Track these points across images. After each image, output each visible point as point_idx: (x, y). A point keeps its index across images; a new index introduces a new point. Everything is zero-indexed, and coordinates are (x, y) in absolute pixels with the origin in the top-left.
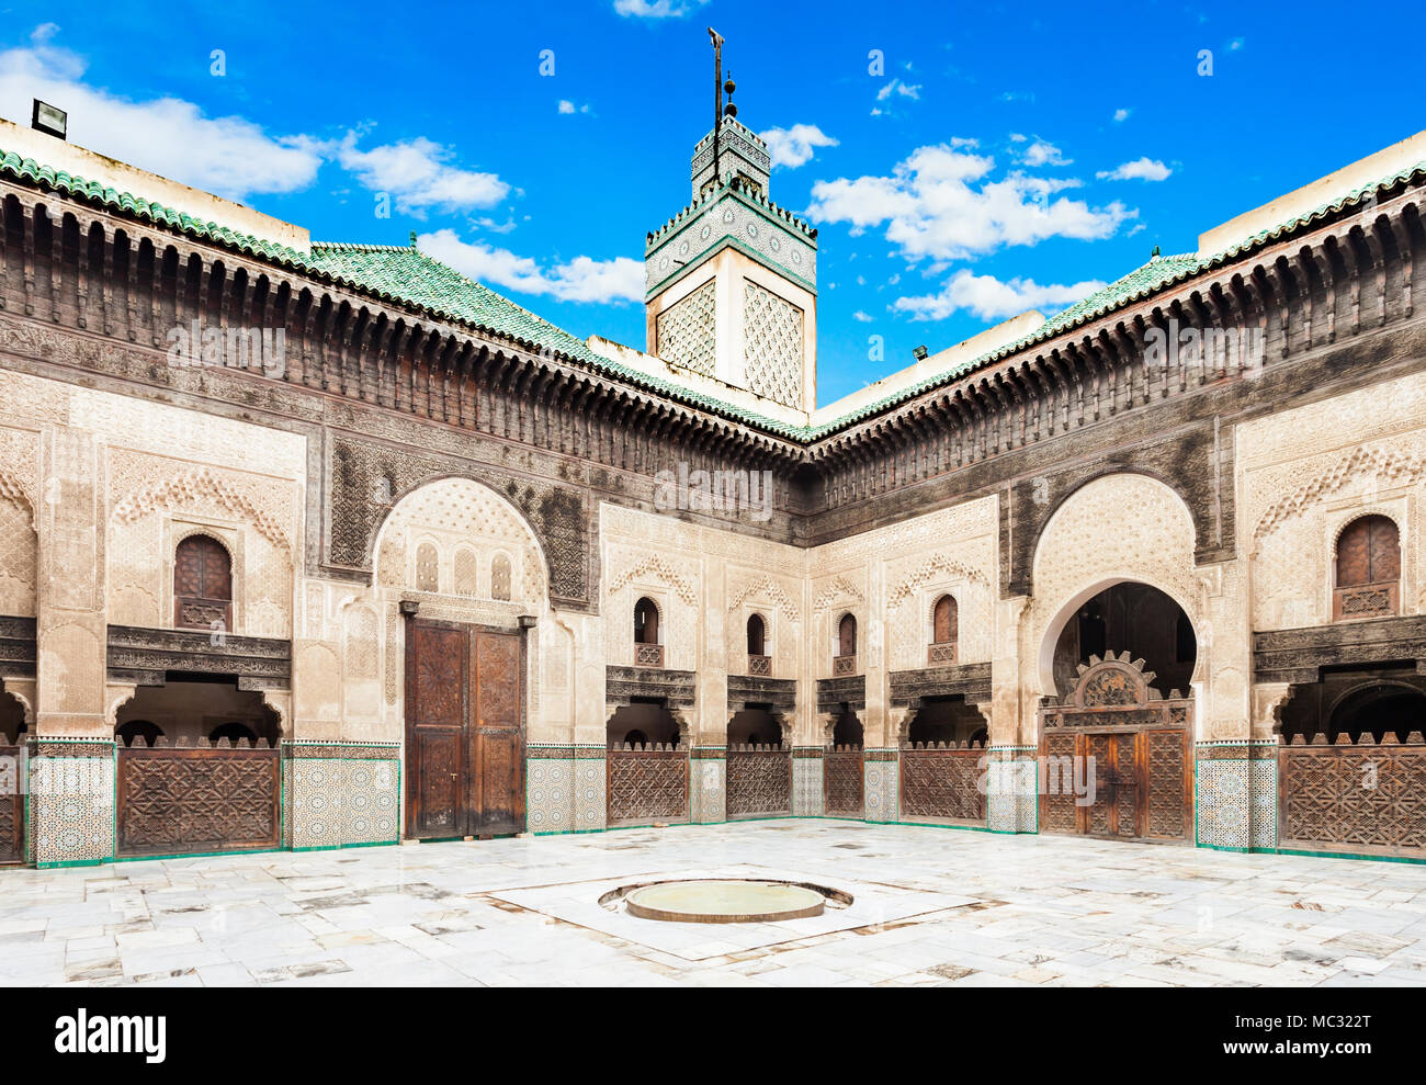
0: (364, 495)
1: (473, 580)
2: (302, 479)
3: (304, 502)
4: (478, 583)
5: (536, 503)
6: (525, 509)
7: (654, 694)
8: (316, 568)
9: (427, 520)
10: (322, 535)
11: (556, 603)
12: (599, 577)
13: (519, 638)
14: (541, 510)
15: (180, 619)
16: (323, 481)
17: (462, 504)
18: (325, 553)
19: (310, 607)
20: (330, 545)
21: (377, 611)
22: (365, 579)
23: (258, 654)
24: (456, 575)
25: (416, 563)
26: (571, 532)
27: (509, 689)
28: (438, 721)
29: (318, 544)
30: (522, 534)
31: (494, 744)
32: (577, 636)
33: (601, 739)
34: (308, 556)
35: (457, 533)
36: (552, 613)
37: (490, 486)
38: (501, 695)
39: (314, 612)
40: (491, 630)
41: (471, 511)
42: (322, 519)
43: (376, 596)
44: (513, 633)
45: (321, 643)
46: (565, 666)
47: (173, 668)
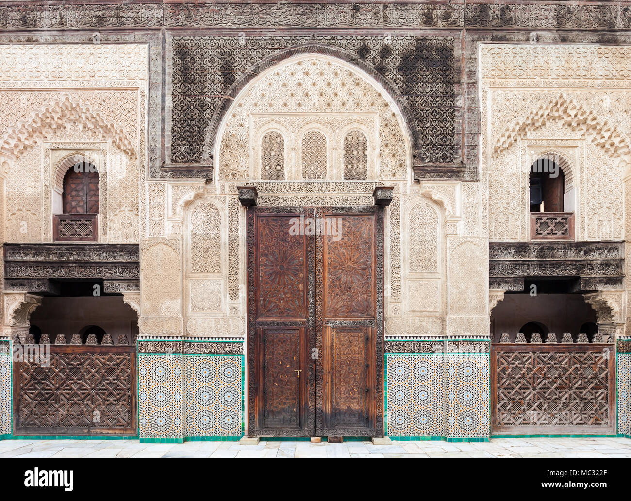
0: (202, 89)
1: (323, 163)
2: (144, 86)
3: (146, 107)
4: (328, 165)
5: (394, 62)
6: (380, 71)
7: (559, 272)
8: (158, 169)
9: (271, 105)
10: (163, 137)
11: (420, 174)
12: (478, 133)
13: (373, 218)
14: (400, 69)
15: (58, 234)
16: (164, 83)
17: (307, 82)
18: (166, 153)
19: (152, 208)
20: (170, 145)
21: (219, 206)
22: (205, 173)
23: (119, 259)
24: (304, 160)
25: (261, 154)
26: (440, 88)
27: (362, 275)
28: (281, 314)
29: (159, 145)
30: (379, 102)
31: (344, 338)
32: (449, 208)
33: (485, 329)
34: (151, 159)
35: (303, 113)
36: (417, 187)
37: (337, 54)
38: (352, 282)
39: (157, 212)
40: (339, 211)
41: (318, 87)
42: (163, 121)
43: (218, 192)
44: (366, 212)
45: (164, 242)
46: (435, 246)
47: (53, 276)
